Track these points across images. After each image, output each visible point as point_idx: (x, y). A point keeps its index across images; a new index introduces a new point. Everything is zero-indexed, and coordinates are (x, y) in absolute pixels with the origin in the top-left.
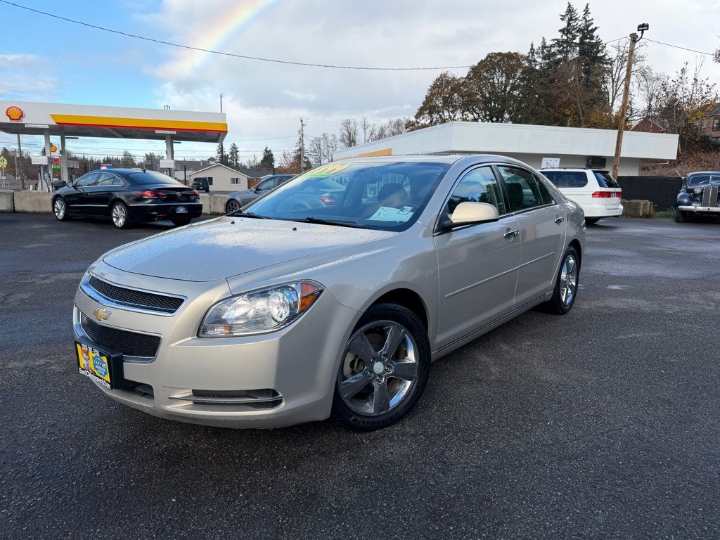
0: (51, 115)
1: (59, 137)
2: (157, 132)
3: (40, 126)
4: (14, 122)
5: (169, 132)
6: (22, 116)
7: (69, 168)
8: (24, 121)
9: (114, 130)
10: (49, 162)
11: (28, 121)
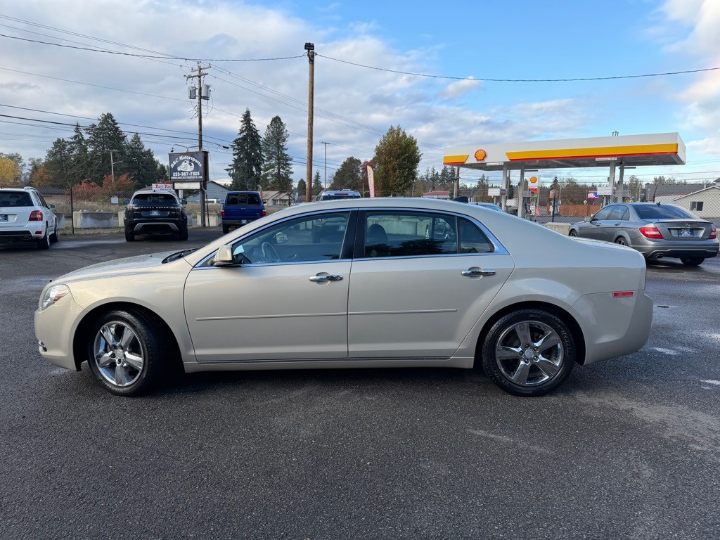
0: (507, 154)
1: (520, 171)
2: (597, 159)
3: (497, 164)
4: (480, 162)
5: (609, 159)
6: (485, 156)
7: (524, 198)
8: (486, 161)
9: (561, 161)
10: (501, 194)
11: (489, 161)
